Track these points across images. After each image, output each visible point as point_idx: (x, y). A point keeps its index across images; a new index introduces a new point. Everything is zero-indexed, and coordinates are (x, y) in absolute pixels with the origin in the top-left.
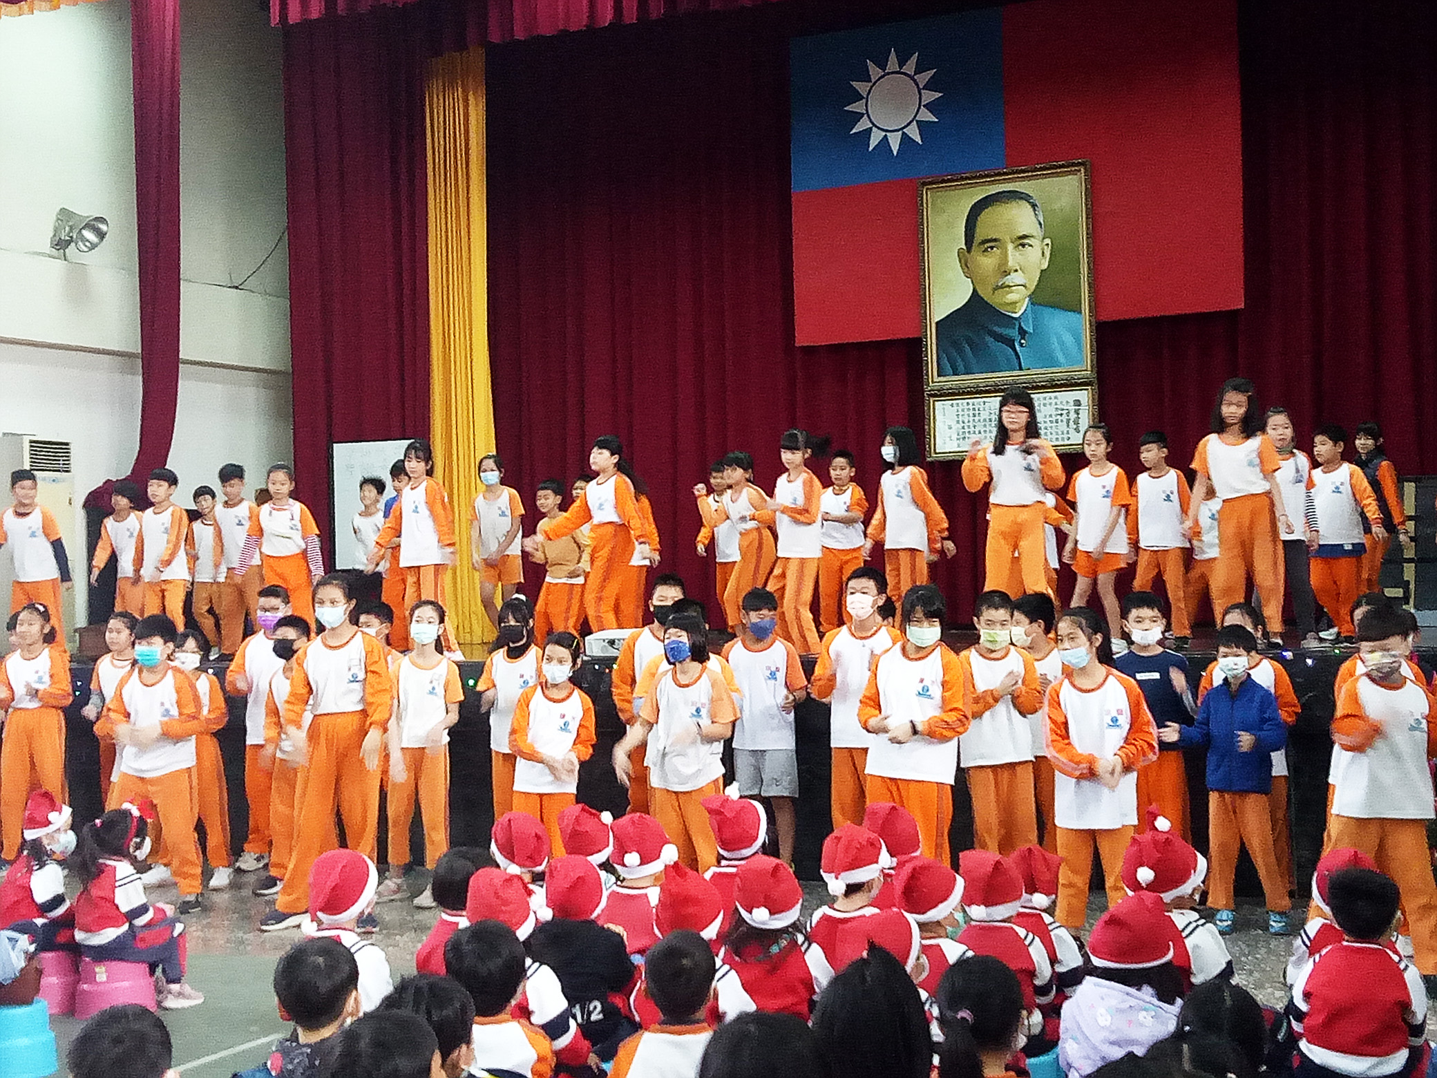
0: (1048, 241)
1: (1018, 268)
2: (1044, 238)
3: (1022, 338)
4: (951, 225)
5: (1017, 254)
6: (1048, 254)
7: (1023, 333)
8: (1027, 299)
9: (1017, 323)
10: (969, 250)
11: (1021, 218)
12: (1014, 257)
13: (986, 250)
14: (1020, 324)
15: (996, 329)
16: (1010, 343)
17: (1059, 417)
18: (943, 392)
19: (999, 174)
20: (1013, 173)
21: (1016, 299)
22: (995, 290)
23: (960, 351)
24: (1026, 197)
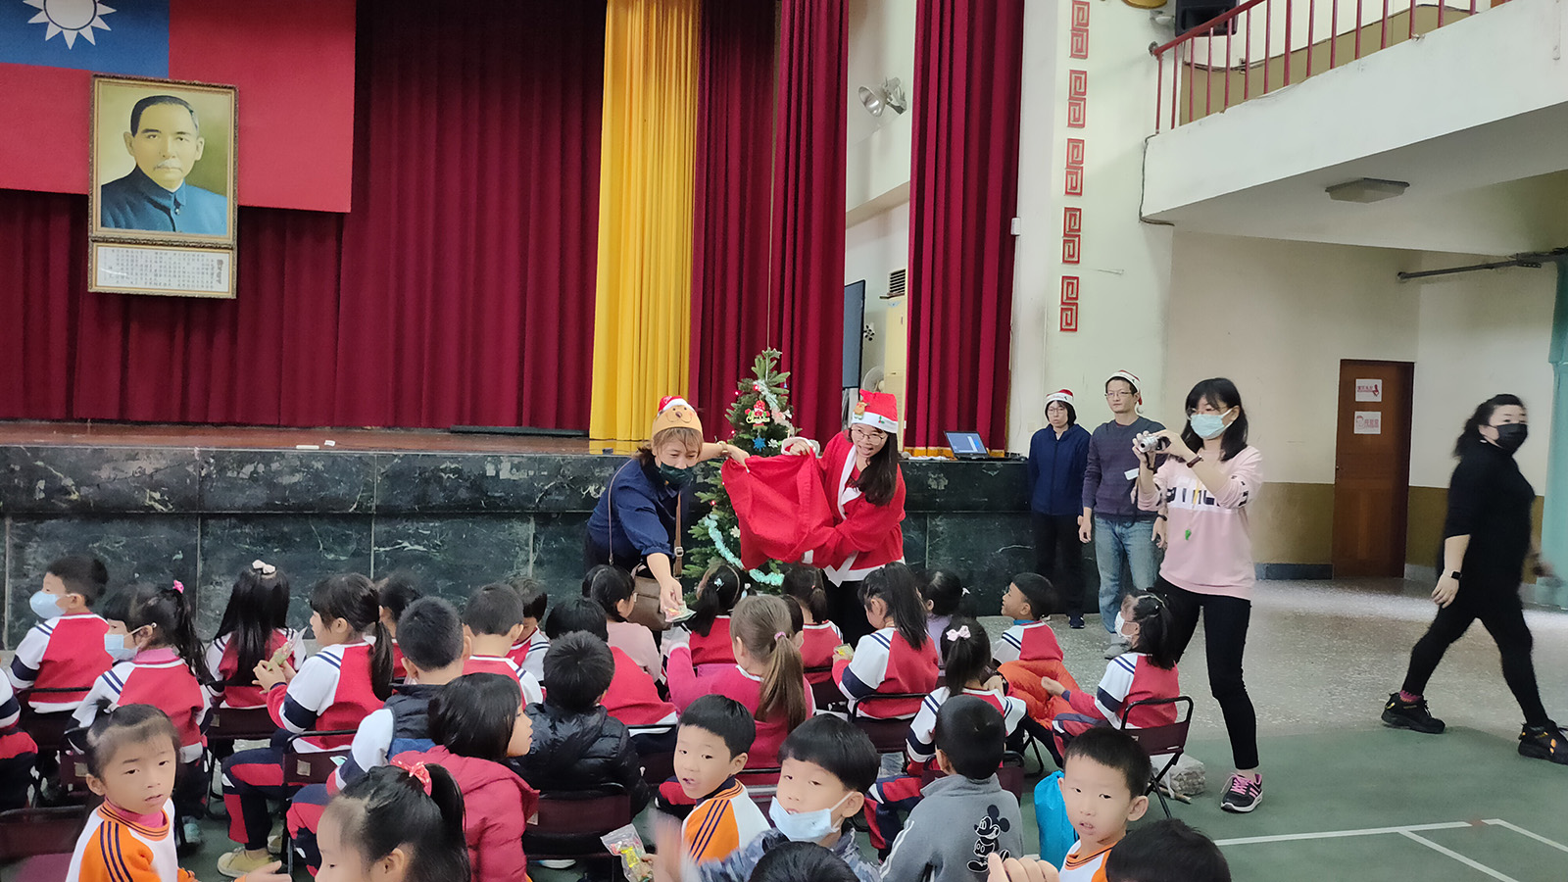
0: (202, 140)
1: (175, 155)
2: (198, 138)
3: (177, 207)
4: (116, 111)
5: (176, 144)
6: (201, 149)
7: (177, 205)
8: (182, 181)
9: (173, 196)
10: (134, 134)
11: (180, 118)
12: (172, 146)
13: (149, 137)
14: (175, 200)
15: (156, 198)
16: (167, 210)
17: (205, 271)
18: (105, 240)
19: (162, 82)
20: (175, 83)
21: (172, 176)
22: (154, 169)
23: (122, 211)
24: (186, 104)
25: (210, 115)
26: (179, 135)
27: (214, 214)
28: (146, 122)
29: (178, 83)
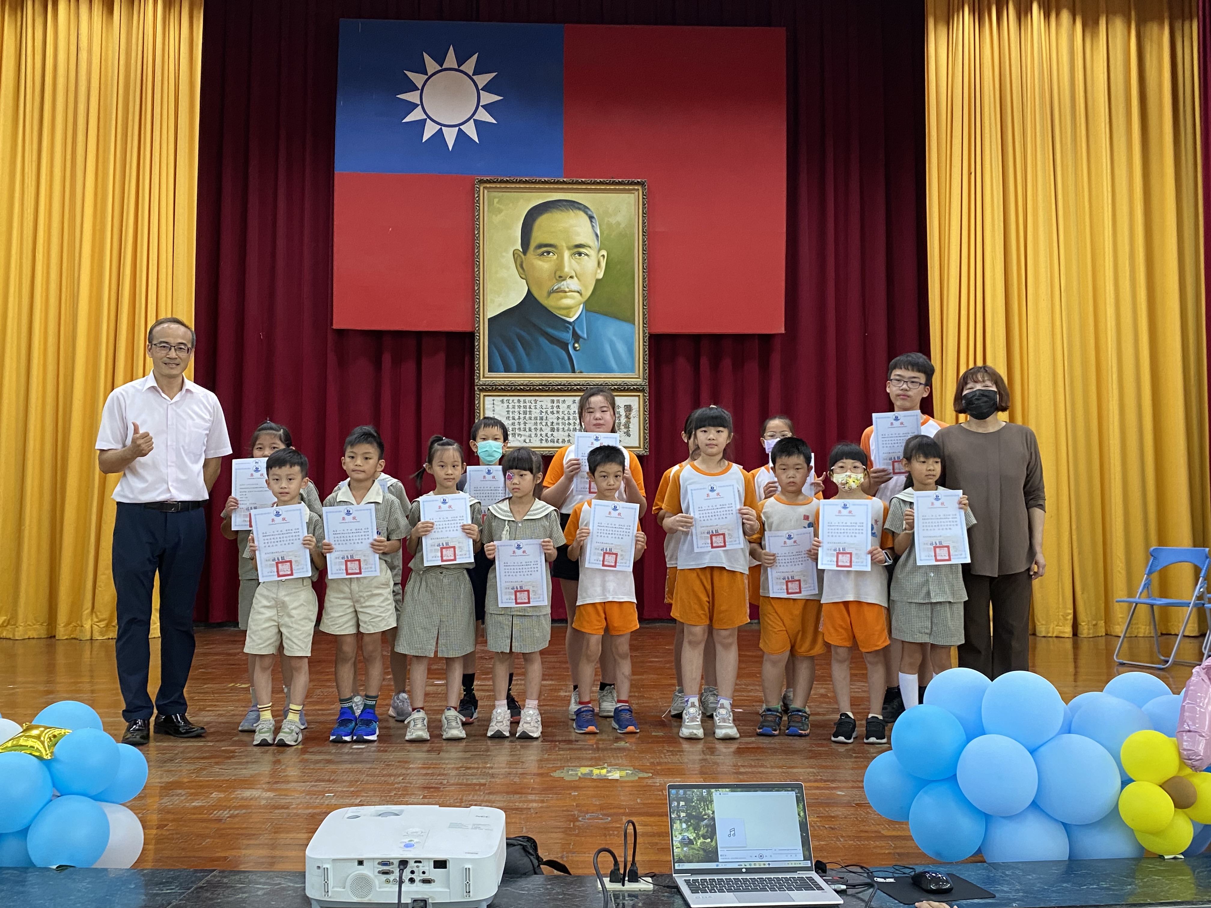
0: (604, 252)
1: (573, 274)
2: (599, 251)
3: (577, 341)
4: (507, 226)
5: (573, 261)
6: (603, 264)
7: (577, 337)
8: (582, 306)
10: (525, 252)
11: (577, 226)
12: (569, 263)
13: (542, 254)
14: (574, 329)
15: (550, 330)
16: (564, 346)
18: (494, 389)
19: (558, 182)
20: (572, 183)
21: (570, 304)
22: (550, 293)
23: (513, 349)
24: (584, 209)
25: (613, 221)
26: (578, 249)
27: (621, 347)
28: (538, 236)
29: (577, 183)
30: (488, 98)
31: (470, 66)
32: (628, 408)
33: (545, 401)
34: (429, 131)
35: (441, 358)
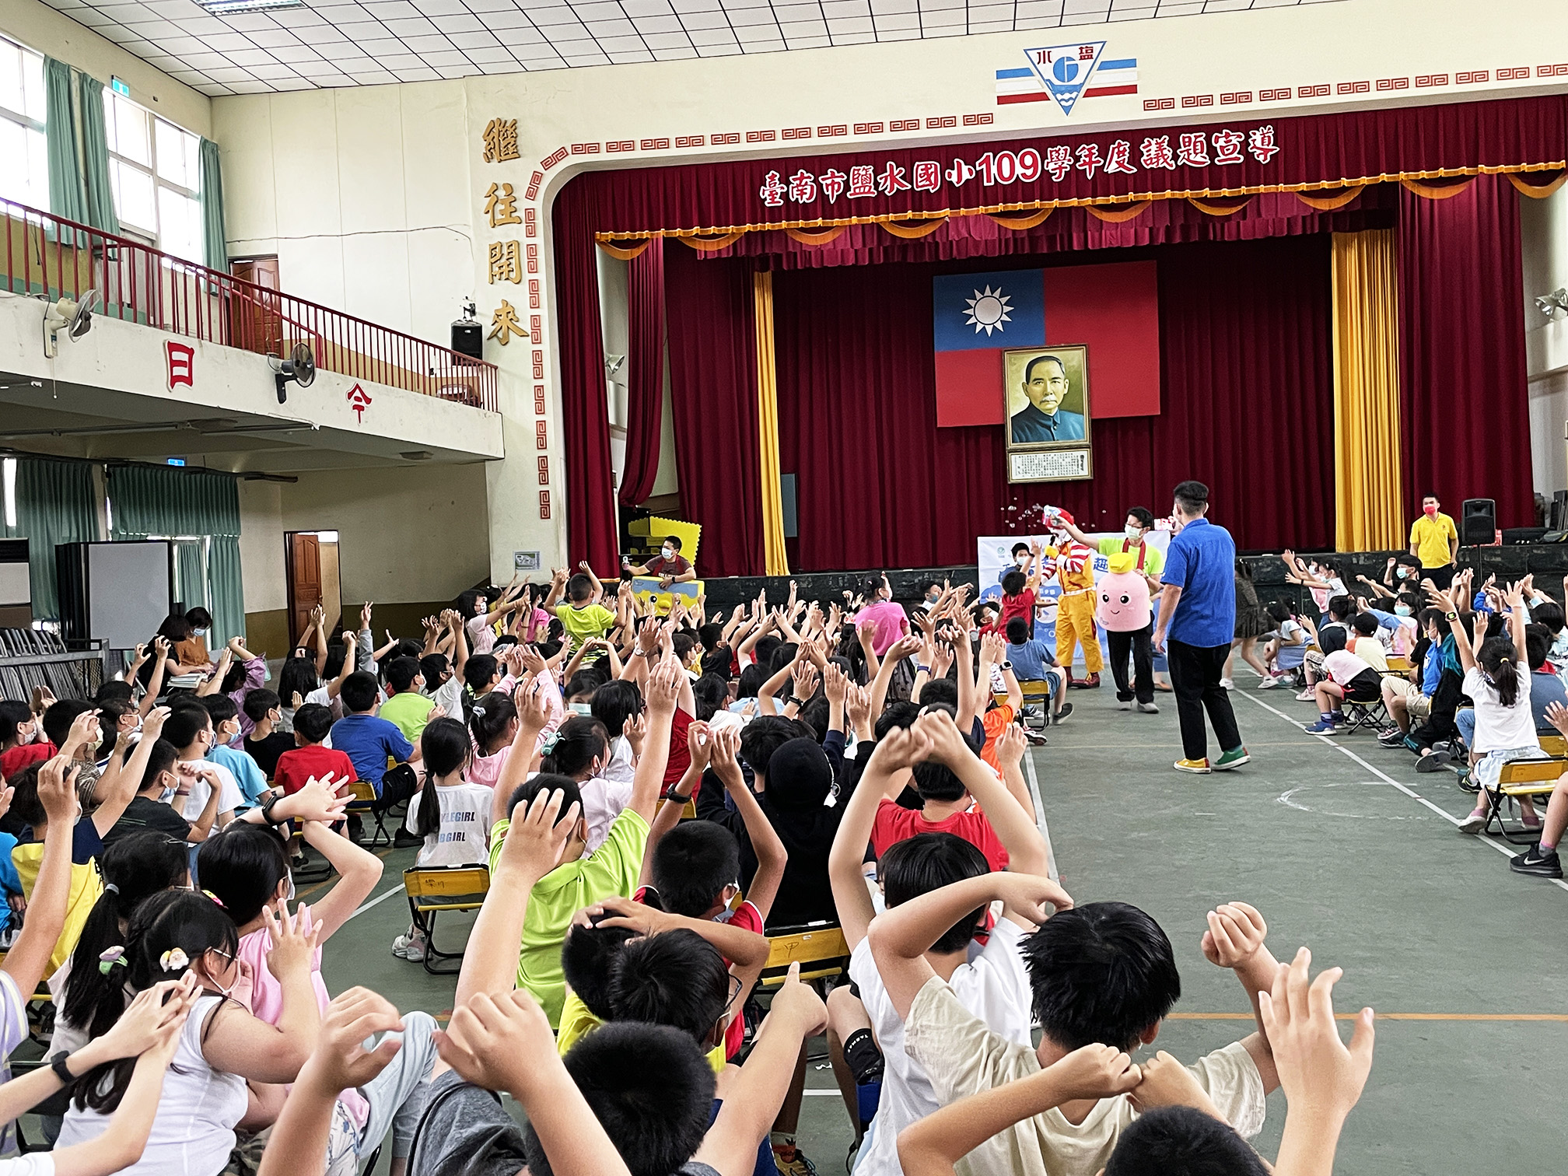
0: (1067, 381)
1: (1052, 393)
2: (1065, 380)
3: (1055, 425)
4: (1018, 371)
5: (1052, 386)
6: (1067, 386)
7: (1055, 423)
8: (1057, 408)
10: (1028, 383)
11: (1053, 369)
12: (1050, 387)
13: (1037, 383)
14: (1053, 419)
15: (1043, 422)
16: (1049, 428)
17: (1074, 464)
18: (1015, 451)
21: (1051, 407)
22: (1041, 403)
23: (1024, 431)
24: (1057, 359)
25: (1071, 364)
26: (1054, 380)
27: (1078, 427)
28: (1034, 375)
30: (1007, 309)
31: (997, 293)
32: (1082, 457)
33: (1040, 455)
34: (979, 327)
35: (990, 438)
